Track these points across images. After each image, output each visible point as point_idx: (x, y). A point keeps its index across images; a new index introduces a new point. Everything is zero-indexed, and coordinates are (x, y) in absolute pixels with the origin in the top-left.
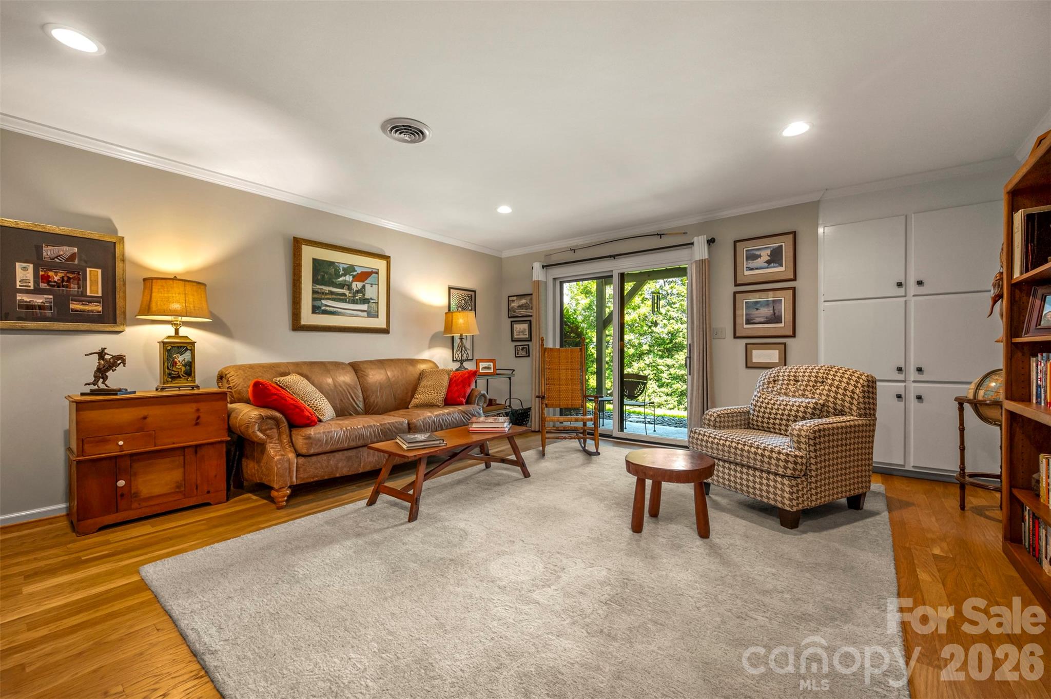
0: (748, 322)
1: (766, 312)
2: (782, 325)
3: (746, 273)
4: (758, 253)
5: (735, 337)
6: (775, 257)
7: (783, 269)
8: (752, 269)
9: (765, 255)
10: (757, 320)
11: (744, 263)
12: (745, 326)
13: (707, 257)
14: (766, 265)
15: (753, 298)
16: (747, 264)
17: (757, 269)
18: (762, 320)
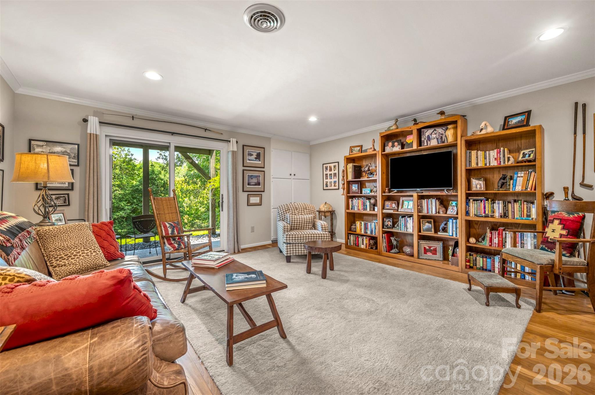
0: (249, 184)
1: (254, 181)
2: (260, 186)
3: (248, 161)
4: (252, 153)
5: (243, 191)
6: (258, 157)
7: (260, 162)
8: (250, 160)
9: (255, 155)
10: (252, 184)
11: (247, 157)
12: (247, 186)
13: (236, 150)
14: (255, 159)
15: (251, 173)
16: (248, 157)
17: (252, 160)
18: (254, 184)
